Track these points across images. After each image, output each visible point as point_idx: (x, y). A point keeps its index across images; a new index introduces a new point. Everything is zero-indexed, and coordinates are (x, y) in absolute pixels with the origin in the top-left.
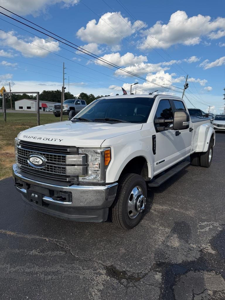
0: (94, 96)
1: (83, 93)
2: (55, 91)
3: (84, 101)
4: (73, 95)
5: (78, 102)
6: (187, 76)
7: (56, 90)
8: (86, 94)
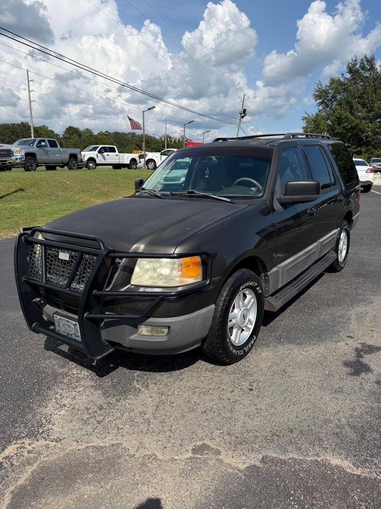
0: (93, 131)
1: (72, 127)
2: (19, 125)
3: (55, 141)
4: (52, 132)
5: (43, 144)
6: (244, 95)
7: (20, 123)
8: (77, 128)
